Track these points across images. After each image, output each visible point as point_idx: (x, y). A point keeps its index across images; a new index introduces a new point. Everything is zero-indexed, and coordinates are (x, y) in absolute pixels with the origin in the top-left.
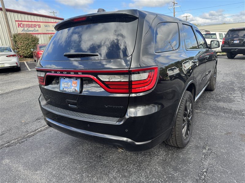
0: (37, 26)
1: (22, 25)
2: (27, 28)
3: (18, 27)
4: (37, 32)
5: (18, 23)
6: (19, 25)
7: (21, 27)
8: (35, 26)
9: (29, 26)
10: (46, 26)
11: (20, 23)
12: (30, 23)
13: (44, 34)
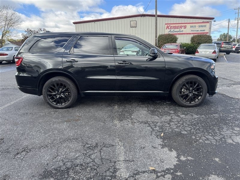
0: (183, 28)
1: (169, 28)
2: (174, 29)
3: (167, 29)
4: (181, 33)
5: (167, 26)
6: (168, 27)
7: (169, 29)
8: (181, 27)
9: (175, 27)
10: (192, 27)
11: (169, 25)
12: (177, 25)
13: (188, 34)
